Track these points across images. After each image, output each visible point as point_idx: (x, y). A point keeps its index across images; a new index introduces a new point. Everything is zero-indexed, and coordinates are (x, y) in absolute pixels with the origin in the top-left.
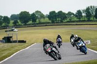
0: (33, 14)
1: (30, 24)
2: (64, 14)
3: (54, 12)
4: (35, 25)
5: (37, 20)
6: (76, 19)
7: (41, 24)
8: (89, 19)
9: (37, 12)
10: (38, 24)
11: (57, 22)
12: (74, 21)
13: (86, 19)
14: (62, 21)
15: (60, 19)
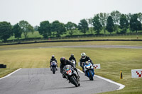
0: (17, 26)
1: (12, 41)
2: (62, 25)
3: (47, 22)
4: (19, 42)
5: (23, 35)
6: (79, 33)
7: (28, 40)
8: (98, 32)
9: (23, 22)
10: (23, 40)
11: (51, 38)
12: (76, 36)
13: (94, 33)
14: (58, 36)
15: (56, 33)
